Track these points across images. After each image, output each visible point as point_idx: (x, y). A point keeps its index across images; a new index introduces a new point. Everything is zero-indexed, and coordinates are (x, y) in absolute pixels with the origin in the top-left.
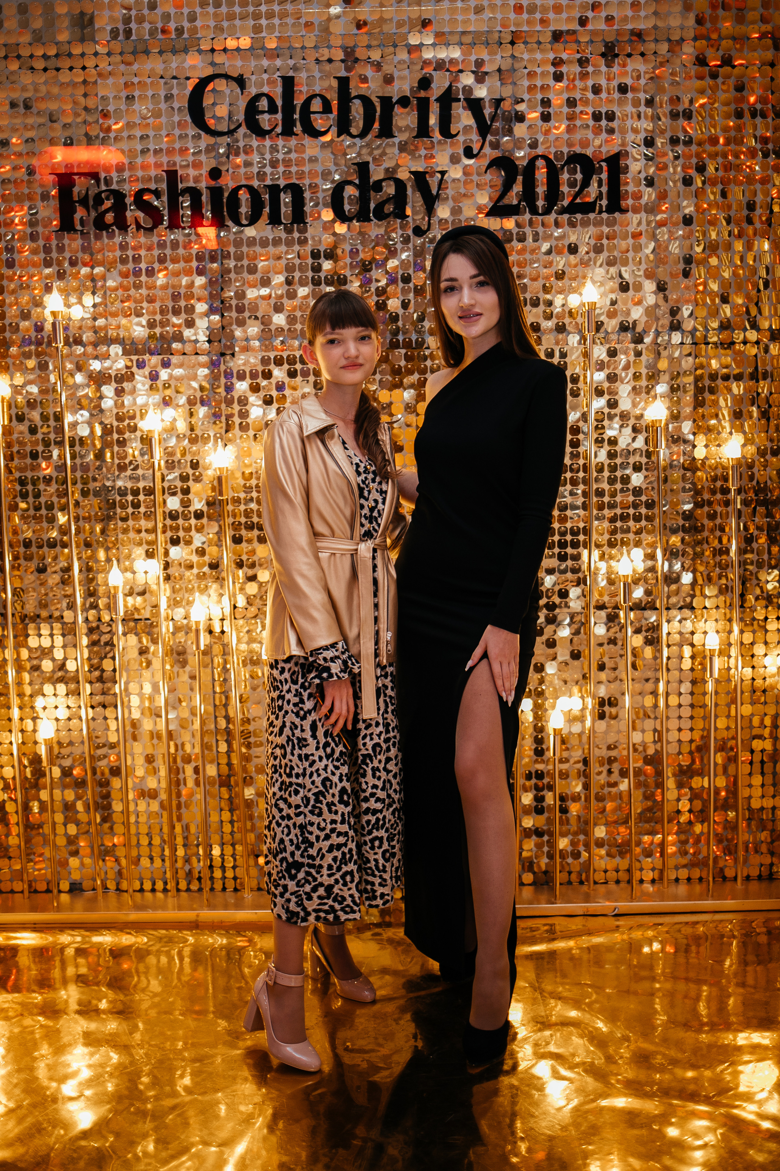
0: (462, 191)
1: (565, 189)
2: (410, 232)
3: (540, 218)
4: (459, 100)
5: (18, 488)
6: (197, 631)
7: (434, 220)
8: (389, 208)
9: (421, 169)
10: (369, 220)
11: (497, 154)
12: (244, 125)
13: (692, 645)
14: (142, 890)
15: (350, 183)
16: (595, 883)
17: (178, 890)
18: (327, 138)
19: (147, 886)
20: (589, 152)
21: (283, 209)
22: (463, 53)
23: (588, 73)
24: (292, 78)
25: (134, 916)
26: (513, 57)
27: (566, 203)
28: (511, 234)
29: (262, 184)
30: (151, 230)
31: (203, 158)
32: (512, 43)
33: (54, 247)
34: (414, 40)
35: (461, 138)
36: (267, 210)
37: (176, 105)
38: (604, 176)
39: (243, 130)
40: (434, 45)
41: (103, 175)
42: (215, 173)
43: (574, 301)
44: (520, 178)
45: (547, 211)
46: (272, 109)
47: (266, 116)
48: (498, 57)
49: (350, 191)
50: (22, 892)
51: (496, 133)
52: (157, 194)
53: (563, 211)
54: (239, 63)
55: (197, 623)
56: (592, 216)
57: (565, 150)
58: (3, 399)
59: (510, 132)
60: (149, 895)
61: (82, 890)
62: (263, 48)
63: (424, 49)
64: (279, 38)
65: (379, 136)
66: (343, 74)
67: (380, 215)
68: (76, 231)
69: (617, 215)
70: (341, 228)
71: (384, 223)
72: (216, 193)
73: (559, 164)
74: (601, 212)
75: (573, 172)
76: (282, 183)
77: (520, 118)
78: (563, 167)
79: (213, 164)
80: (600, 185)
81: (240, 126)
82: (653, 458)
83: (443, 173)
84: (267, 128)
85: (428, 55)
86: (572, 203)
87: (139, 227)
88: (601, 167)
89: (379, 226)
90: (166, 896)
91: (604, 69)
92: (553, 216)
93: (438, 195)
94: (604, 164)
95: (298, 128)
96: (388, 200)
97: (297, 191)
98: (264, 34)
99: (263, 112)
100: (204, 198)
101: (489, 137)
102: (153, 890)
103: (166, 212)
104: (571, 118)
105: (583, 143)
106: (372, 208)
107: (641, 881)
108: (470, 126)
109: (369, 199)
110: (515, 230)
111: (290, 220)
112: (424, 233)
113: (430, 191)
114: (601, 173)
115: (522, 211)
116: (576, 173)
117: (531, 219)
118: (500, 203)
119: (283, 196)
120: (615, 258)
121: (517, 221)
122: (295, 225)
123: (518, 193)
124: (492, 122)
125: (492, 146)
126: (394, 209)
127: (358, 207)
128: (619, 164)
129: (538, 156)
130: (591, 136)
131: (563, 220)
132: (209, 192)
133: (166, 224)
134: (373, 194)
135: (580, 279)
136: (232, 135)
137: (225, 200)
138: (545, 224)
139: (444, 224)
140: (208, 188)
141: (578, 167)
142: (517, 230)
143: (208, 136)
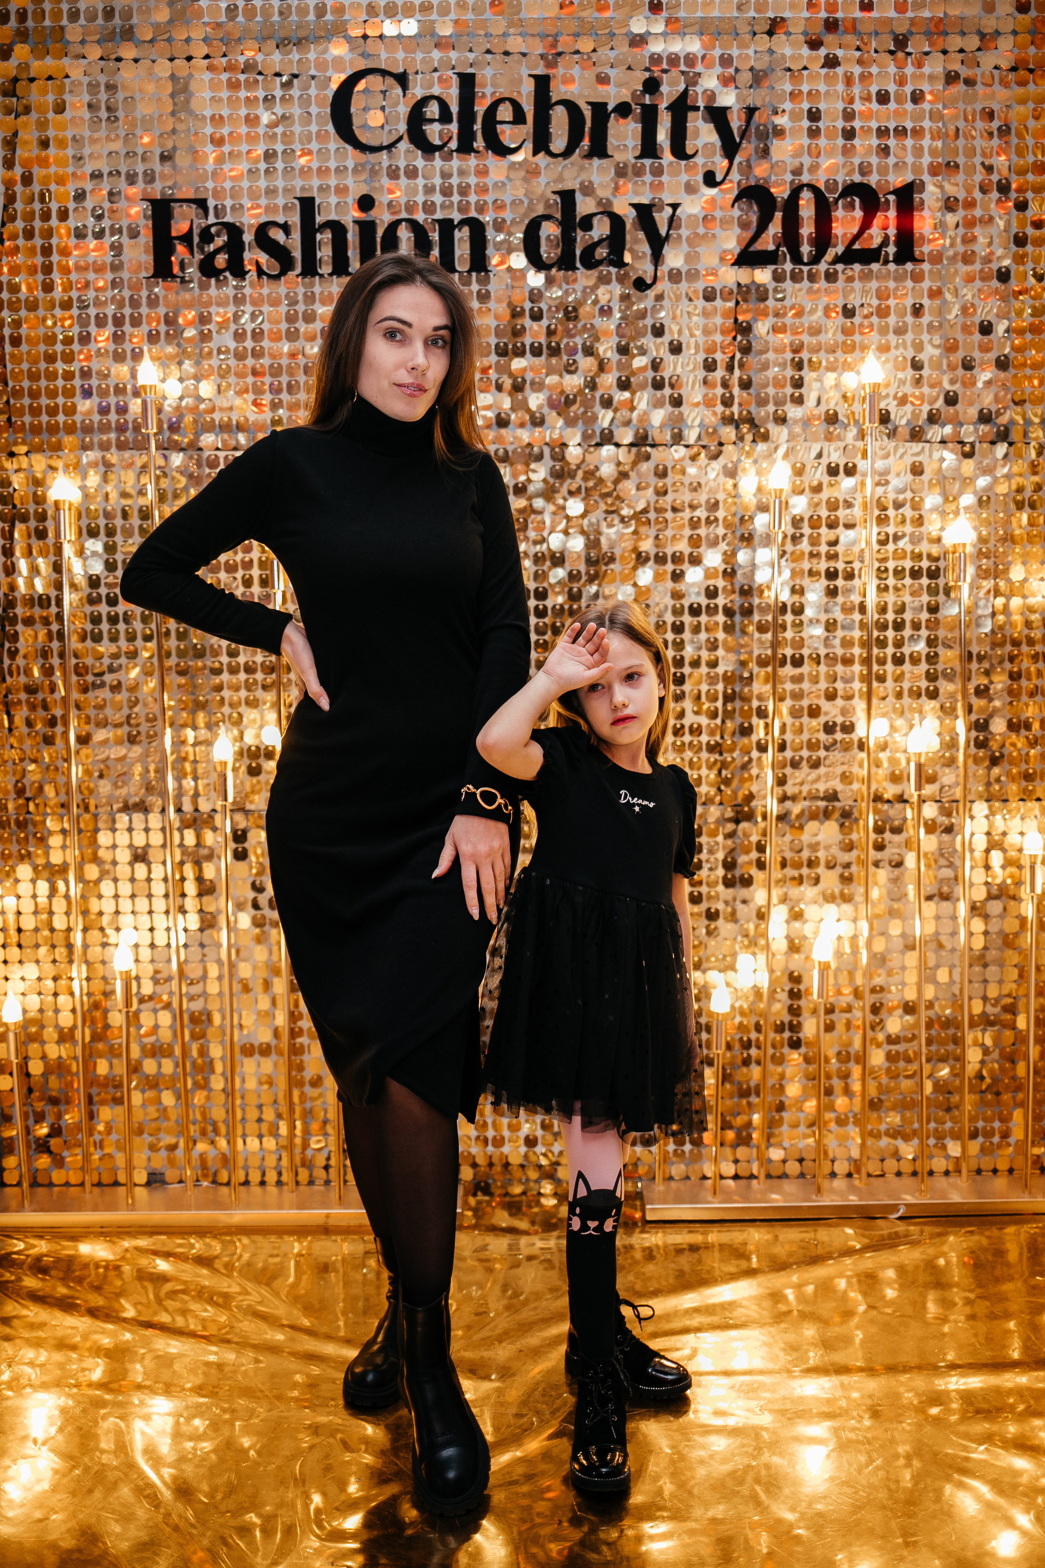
0: (701, 230)
1: (839, 230)
2: (630, 285)
3: (805, 269)
4: (697, 109)
5: (89, 627)
7: (663, 270)
8: (602, 252)
9: (645, 200)
10: (574, 268)
11: (748, 182)
12: (406, 137)
13: (1004, 851)
14: (246, 1183)
15: (548, 217)
16: (869, 1175)
17: (297, 1183)
18: (519, 157)
19: (255, 1177)
20: (873, 180)
21: (457, 253)
22: (704, 46)
23: (870, 74)
24: (472, 76)
25: (238, 1216)
26: (771, 51)
27: (840, 249)
28: (767, 290)
29: (430, 218)
30: (276, 277)
31: (350, 181)
32: (770, 33)
33: (144, 301)
34: (638, 26)
35: (699, 160)
36: (436, 250)
37: (314, 110)
38: (892, 214)
39: (404, 145)
40: (664, 34)
41: (211, 203)
42: (366, 203)
43: (850, 381)
44: (778, 215)
45: (816, 259)
46: (445, 117)
47: (436, 127)
48: (751, 52)
49: (549, 230)
50: (82, 1184)
51: (748, 154)
52: (286, 228)
53: (836, 260)
54: (400, 55)
56: (875, 266)
57: (840, 179)
58: (71, 505)
59: (765, 153)
60: (256, 1190)
61: (164, 1182)
62: (433, 34)
63: (650, 39)
64: (456, 22)
65: (589, 155)
66: (540, 71)
67: (589, 262)
68: (174, 277)
69: (909, 266)
70: (536, 279)
71: (594, 273)
72: (367, 228)
73: (831, 197)
74: (886, 262)
75: (851, 207)
76: (457, 217)
77: (779, 133)
78: (836, 201)
79: (364, 190)
80: (886, 226)
81: (400, 139)
82: (953, 595)
83: (675, 206)
84: (437, 142)
85: (656, 47)
86: (848, 248)
87: (260, 272)
88: (887, 201)
89: (587, 277)
90: (281, 1192)
91: (892, 69)
92: (823, 266)
93: (668, 236)
94: (892, 198)
95: (479, 143)
96: (601, 241)
97: (477, 229)
98: (434, 17)
99: (432, 121)
100: (350, 236)
101: (738, 159)
102: (263, 1183)
103: (297, 254)
104: (849, 134)
105: (864, 170)
106: (578, 253)
107: (931, 1173)
108: (713, 144)
109: (575, 240)
110: (771, 285)
111: (467, 267)
112: (649, 287)
113: (657, 230)
114: (887, 210)
115: (780, 258)
116: (854, 208)
117: (793, 270)
118: (752, 249)
119: (457, 234)
120: (905, 324)
121: (775, 272)
122: (474, 274)
123: (775, 235)
124: (742, 138)
125: (740, 171)
126: (609, 254)
127: (559, 251)
128: (911, 199)
129: (803, 186)
130: (874, 160)
131: (836, 272)
132: (357, 228)
133: (298, 270)
134: (580, 234)
135: (857, 352)
136: (390, 151)
137: (379, 240)
138: (812, 278)
139: (675, 276)
140: (355, 222)
141: (857, 200)
142: (774, 284)
143: (357, 152)
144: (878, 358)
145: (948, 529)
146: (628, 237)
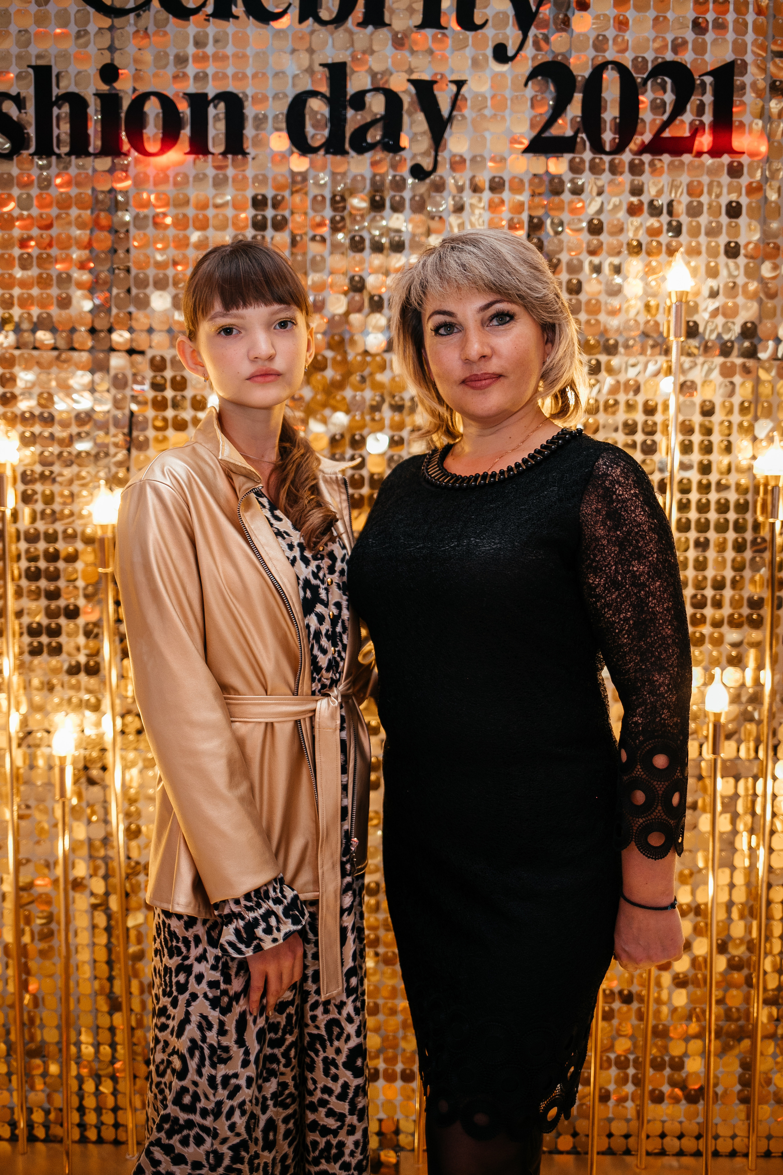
0: (489, 111)
1: (646, 115)
2: (405, 171)
3: (607, 158)
6: (62, 771)
7: (444, 156)
8: (375, 135)
9: (426, 76)
10: (344, 152)
11: (544, 57)
15: (314, 94)
16: (648, 1154)
18: (283, 24)
20: (687, 57)
21: (212, 132)
27: (647, 137)
28: (562, 182)
29: (181, 92)
30: (7, 158)
31: (91, 49)
35: (489, 31)
36: (186, 132)
38: (708, 98)
39: (154, 8)
42: (109, 73)
44: (578, 97)
45: (619, 149)
49: (316, 108)
51: (545, 24)
52: (19, 101)
53: (644, 149)
55: (62, 759)
56: (687, 158)
57: (650, 56)
59: (565, 24)
65: (363, 24)
67: (361, 145)
69: (726, 159)
70: (299, 164)
71: (367, 157)
72: (110, 102)
73: (639, 77)
74: (699, 154)
75: (661, 89)
76: (211, 91)
78: (645, 81)
79: (106, 58)
80: (700, 110)
81: (150, 1)
82: (763, 531)
83: (460, 84)
84: (192, 5)
86: (657, 135)
88: (703, 83)
89: (359, 163)
92: (627, 157)
93: (451, 117)
94: (708, 80)
95: (239, 8)
96: (374, 122)
97: (234, 105)
100: (91, 111)
101: (533, 31)
103: (31, 131)
105: (678, 46)
106: (348, 135)
107: (716, 1154)
108: (505, 14)
109: (345, 120)
110: (567, 176)
111: (222, 148)
112: (428, 174)
113: (439, 111)
114: (704, 93)
115: (579, 147)
116: (665, 92)
117: (592, 160)
118: (546, 134)
119: (212, 111)
120: (719, 226)
121: (571, 161)
122: (230, 156)
123: (573, 120)
124: (538, 6)
125: (536, 45)
126: (384, 136)
127: (326, 132)
128: (731, 81)
129: (607, 63)
130: (690, 35)
131: (642, 163)
132: (98, 101)
133: (32, 150)
134: (350, 113)
135: (663, 257)
136: (138, 16)
137: (123, 115)
138: (614, 170)
139: (458, 163)
140: (97, 95)
141: (668, 80)
142: (570, 175)
143: (100, 16)
144: (688, 263)
145: (759, 458)
146: (406, 119)
